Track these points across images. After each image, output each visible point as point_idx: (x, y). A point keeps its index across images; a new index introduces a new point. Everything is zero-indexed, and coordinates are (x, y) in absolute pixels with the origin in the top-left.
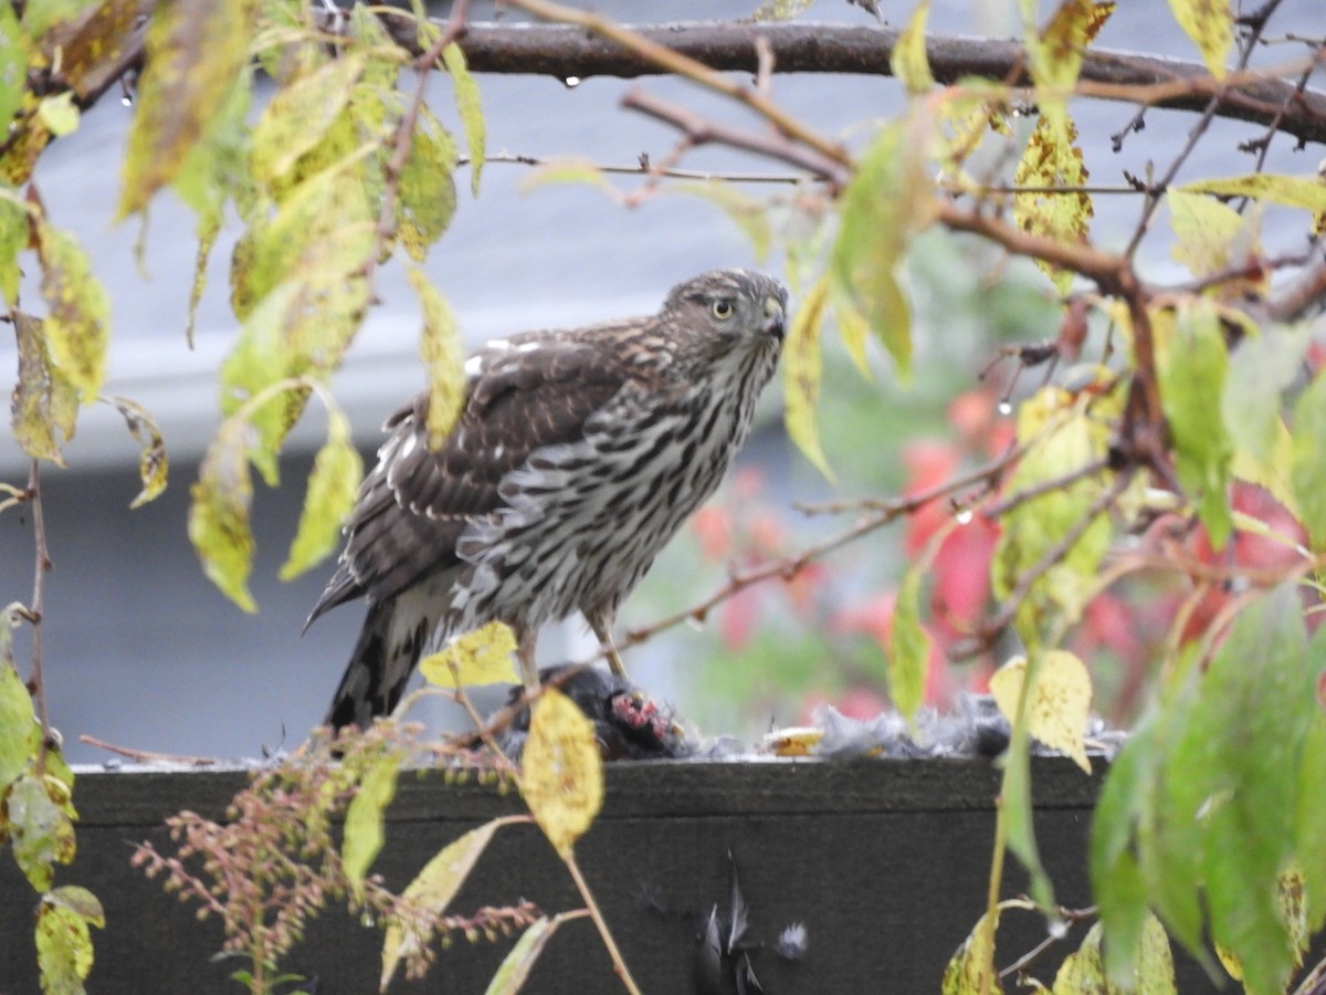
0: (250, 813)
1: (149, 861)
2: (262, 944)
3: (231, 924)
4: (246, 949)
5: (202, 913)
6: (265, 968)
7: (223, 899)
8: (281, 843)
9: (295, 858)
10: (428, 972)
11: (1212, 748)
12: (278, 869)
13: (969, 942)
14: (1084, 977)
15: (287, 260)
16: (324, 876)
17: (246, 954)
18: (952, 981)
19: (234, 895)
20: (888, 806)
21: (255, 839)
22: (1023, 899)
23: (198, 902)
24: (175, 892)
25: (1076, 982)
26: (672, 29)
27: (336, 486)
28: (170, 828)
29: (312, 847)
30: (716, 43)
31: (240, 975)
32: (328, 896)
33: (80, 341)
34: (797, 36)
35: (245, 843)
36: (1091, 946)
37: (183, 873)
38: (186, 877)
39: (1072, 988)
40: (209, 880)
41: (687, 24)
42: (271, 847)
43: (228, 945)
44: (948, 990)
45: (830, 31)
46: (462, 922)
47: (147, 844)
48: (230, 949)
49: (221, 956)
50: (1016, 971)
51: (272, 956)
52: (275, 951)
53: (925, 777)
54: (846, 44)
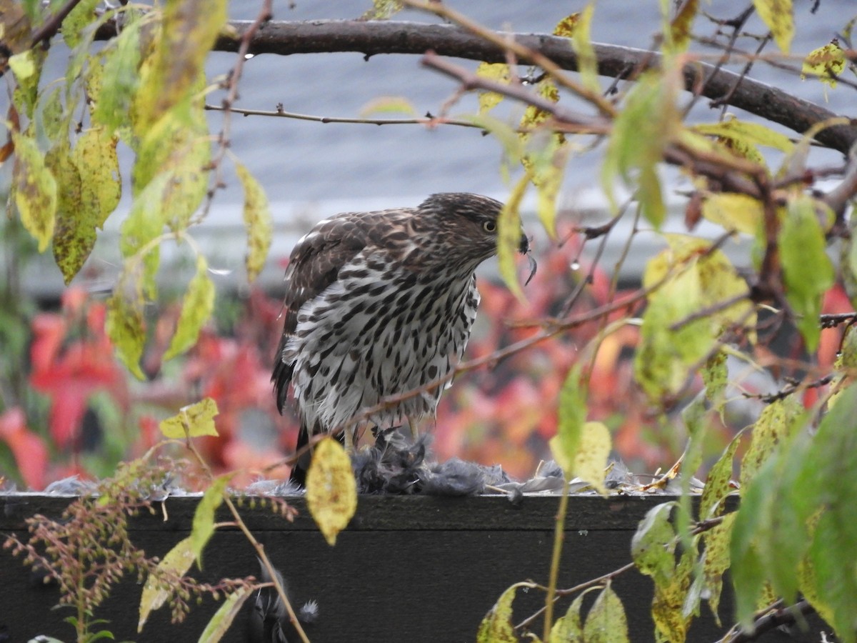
0: (78, 516)
1: (15, 546)
2: (84, 600)
3: (64, 587)
4: (73, 602)
5: (46, 579)
6: (85, 614)
7: (59, 570)
8: (97, 537)
9: (104, 545)
10: (185, 619)
11: (820, 477)
12: (94, 552)
13: (495, 608)
14: (569, 631)
15: (159, 158)
16: (124, 556)
17: (75, 606)
18: (484, 634)
19: (66, 568)
20: (371, 527)
21: (81, 532)
22: (528, 582)
23: (44, 572)
24: (30, 566)
25: (564, 635)
26: (314, 24)
27: (200, 302)
28: (28, 525)
29: (115, 538)
30: (341, 33)
31: (70, 619)
32: (125, 570)
33: (38, 208)
34: (394, 30)
35: (74, 535)
36: (574, 612)
37: (35, 553)
38: (38, 556)
39: (562, 639)
40: (50, 558)
41: (324, 21)
42: (92, 538)
43: (62, 600)
44: (481, 638)
45: (415, 27)
46: (210, 588)
47: (14, 535)
48: (62, 603)
49: (57, 606)
50: (522, 627)
51: (90, 607)
52: (93, 605)
53: (395, 508)
54: (426, 35)
